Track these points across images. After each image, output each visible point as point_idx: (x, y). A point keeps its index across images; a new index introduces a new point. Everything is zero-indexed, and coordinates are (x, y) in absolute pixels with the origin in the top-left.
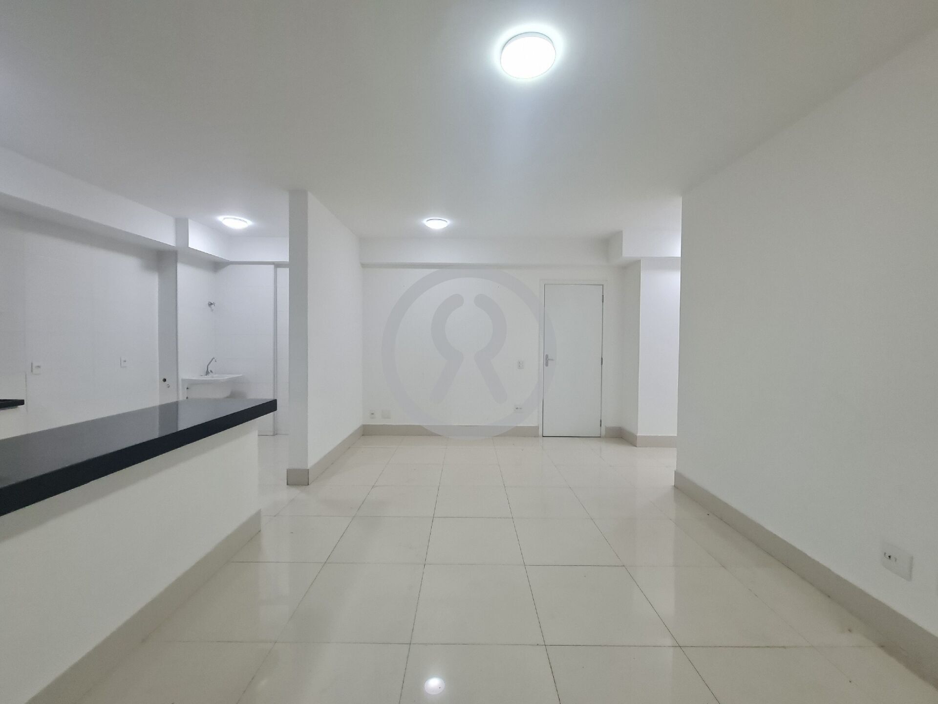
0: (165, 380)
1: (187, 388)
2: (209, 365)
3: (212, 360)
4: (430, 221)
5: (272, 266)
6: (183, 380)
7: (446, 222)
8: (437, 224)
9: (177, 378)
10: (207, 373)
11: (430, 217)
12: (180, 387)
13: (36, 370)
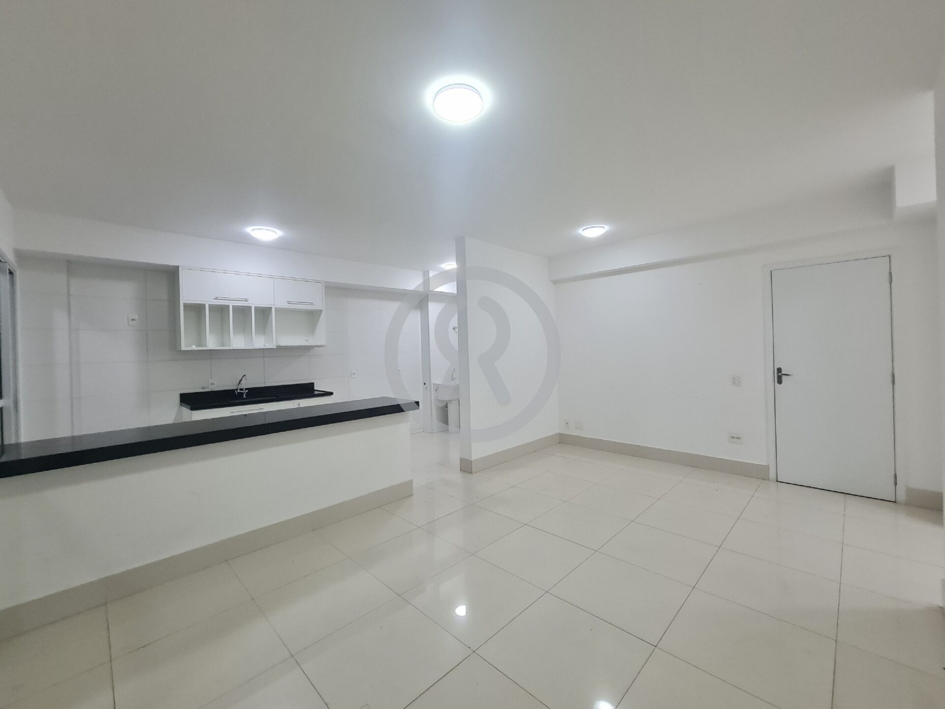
0: (425, 384)
1: (436, 390)
4: (585, 230)
6: (434, 384)
7: (604, 228)
8: (593, 232)
10: (453, 380)
11: (586, 226)
13: (353, 376)
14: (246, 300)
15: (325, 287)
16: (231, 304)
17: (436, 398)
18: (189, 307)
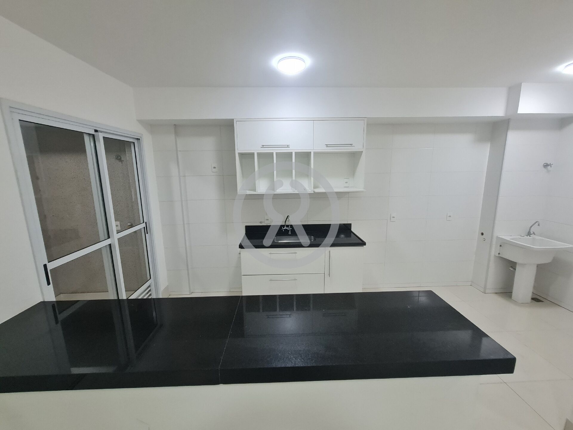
0: (482, 234)
1: (501, 246)
2: (531, 227)
9: (493, 234)
10: (529, 234)
12: (494, 243)
13: (392, 219)
14: (288, 146)
15: (367, 124)
16: (275, 151)
17: (497, 255)
18: (243, 155)
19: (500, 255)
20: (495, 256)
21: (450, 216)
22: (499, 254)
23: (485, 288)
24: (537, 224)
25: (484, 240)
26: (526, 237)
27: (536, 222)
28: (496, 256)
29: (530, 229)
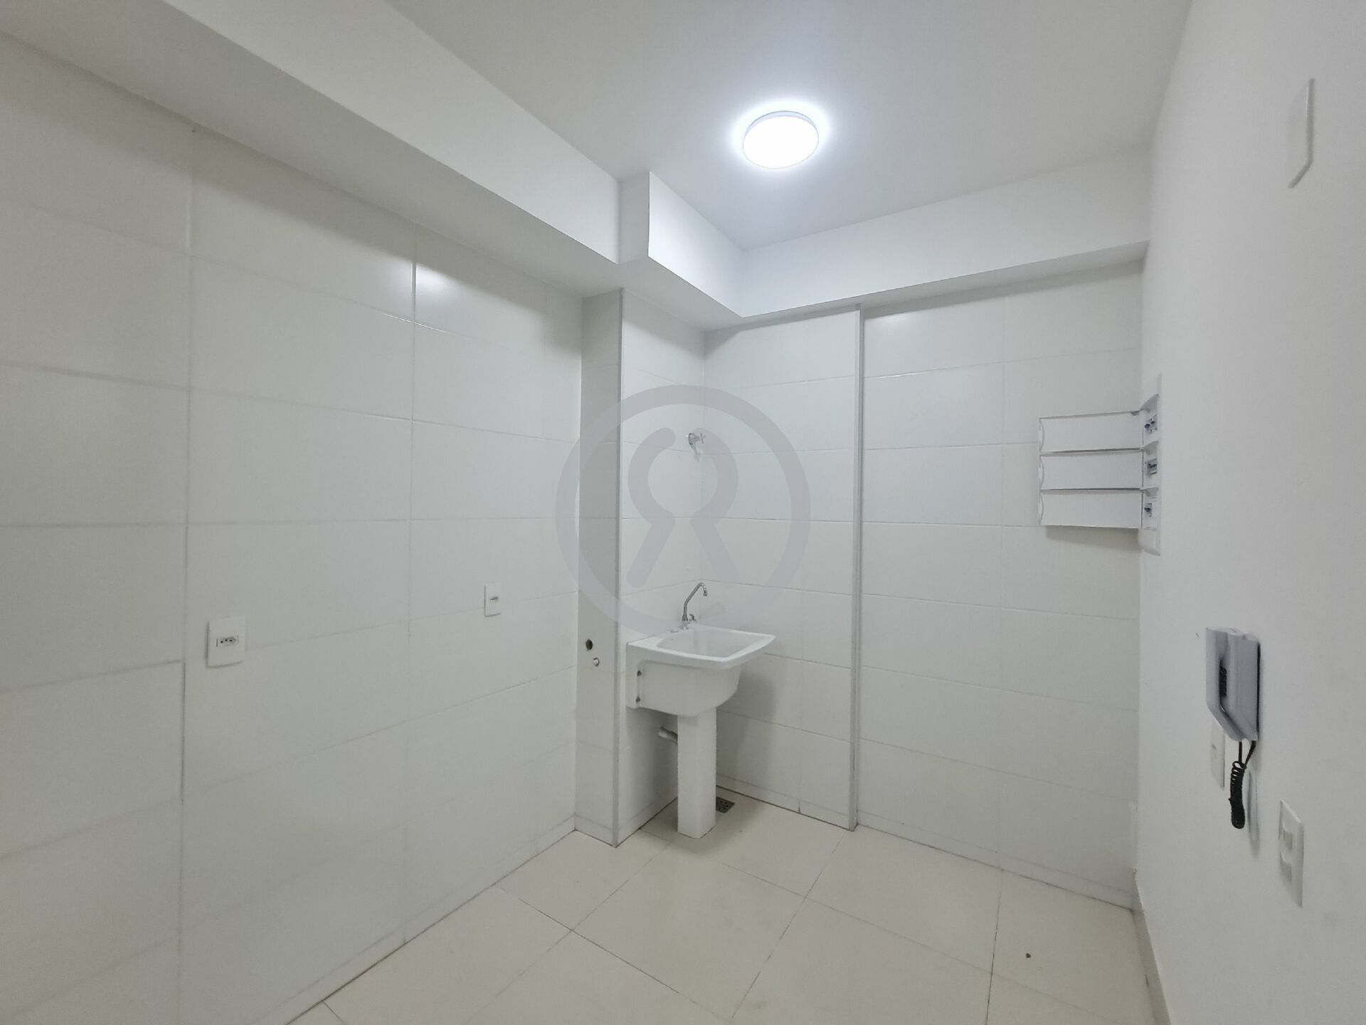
0: (589, 645)
1: (639, 673)
2: (688, 601)
3: (698, 587)
5: (854, 316)
6: (629, 648)
9: (617, 639)
12: (623, 668)
17: (634, 705)
19: (641, 705)
20: (628, 708)
21: (495, 599)
22: (638, 700)
23: (615, 829)
24: (701, 590)
25: (597, 665)
26: (681, 631)
27: (699, 586)
28: (631, 709)
29: (685, 608)
